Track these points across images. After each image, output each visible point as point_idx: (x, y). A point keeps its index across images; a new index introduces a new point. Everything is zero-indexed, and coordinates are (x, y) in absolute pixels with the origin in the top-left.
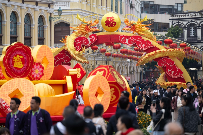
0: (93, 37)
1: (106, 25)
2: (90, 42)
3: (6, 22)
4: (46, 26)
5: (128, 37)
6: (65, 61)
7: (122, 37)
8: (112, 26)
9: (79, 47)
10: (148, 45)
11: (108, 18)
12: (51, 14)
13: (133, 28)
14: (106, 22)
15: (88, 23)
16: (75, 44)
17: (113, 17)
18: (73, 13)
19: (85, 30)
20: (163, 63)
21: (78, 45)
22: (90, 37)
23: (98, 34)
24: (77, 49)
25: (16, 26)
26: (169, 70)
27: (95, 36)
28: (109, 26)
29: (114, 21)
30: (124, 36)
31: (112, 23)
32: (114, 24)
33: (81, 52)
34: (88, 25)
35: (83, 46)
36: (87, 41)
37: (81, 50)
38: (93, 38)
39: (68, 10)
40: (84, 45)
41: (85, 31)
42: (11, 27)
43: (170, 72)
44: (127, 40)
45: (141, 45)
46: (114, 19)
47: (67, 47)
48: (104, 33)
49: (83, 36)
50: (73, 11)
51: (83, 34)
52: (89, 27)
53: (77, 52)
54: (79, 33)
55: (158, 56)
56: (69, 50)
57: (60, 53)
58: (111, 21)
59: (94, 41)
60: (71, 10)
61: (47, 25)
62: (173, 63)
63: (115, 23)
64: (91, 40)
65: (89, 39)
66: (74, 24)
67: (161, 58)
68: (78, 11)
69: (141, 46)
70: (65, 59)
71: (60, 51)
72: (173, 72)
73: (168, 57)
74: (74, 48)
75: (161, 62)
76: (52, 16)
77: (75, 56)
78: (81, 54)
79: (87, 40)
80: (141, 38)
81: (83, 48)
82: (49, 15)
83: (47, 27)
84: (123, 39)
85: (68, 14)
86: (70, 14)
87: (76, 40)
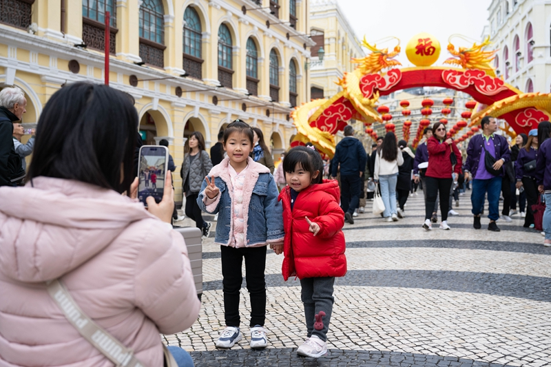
0: (394, 73)
1: (417, 53)
2: (388, 83)
3: (240, 49)
4: (300, 76)
5: (460, 73)
6: (342, 118)
7: (447, 72)
8: (427, 54)
9: (368, 92)
10: (498, 87)
11: (420, 40)
12: (307, 59)
13: (465, 58)
14: (417, 47)
15: (383, 52)
16: (361, 86)
17: (429, 39)
19: (378, 64)
20: (527, 119)
21: (366, 89)
22: (389, 73)
24: (365, 96)
27: (397, 71)
28: (422, 55)
29: (433, 45)
30: (451, 71)
31: (429, 50)
32: (431, 50)
33: (372, 100)
34: (383, 55)
35: (375, 91)
36: (383, 82)
37: (372, 97)
38: (394, 76)
40: (377, 89)
41: (378, 66)
44: (458, 78)
45: (484, 86)
46: (431, 42)
49: (374, 73)
50: (328, 71)
51: (374, 70)
52: (384, 57)
53: (366, 100)
54: (367, 69)
55: (518, 105)
56: (352, 96)
57: (335, 103)
58: (426, 45)
59: (397, 80)
61: (301, 73)
63: (434, 49)
64: (391, 80)
65: (387, 78)
66: (330, 88)
67: (523, 109)
69: (485, 88)
70: (342, 114)
73: (534, 107)
74: (360, 92)
75: (522, 117)
76: (309, 61)
77: (362, 107)
78: (373, 105)
79: (383, 80)
80: (483, 73)
81: (376, 93)
82: (305, 60)
83: (301, 78)
84: (450, 77)
87: (363, 80)
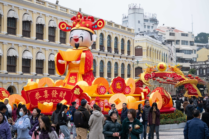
1: (160, 68)
2: (152, 76)
3: (113, 67)
5: (170, 74)
7: (167, 74)
8: (162, 68)
9: (147, 79)
10: (180, 78)
11: (160, 65)
13: (173, 70)
14: (159, 67)
15: (151, 67)
16: (145, 77)
17: (163, 65)
18: (144, 63)
20: (187, 86)
21: (146, 78)
22: (152, 74)
23: (156, 72)
24: (146, 80)
25: (117, 69)
26: (190, 90)
27: (154, 73)
29: (164, 66)
30: (168, 73)
31: (163, 67)
33: (148, 81)
34: (151, 68)
35: (149, 78)
36: (151, 76)
37: (148, 80)
39: (141, 61)
41: (150, 71)
42: (115, 70)
43: (191, 90)
44: (170, 75)
47: (141, 79)
48: (159, 72)
49: (149, 73)
50: (144, 62)
53: (146, 81)
55: (185, 83)
56: (142, 80)
57: (138, 81)
58: (162, 66)
60: (143, 61)
61: (132, 68)
62: (192, 86)
63: (164, 67)
64: (153, 75)
65: (152, 75)
66: (145, 68)
67: (186, 84)
68: (146, 62)
69: (177, 78)
70: (140, 84)
71: (138, 80)
72: (192, 90)
73: (189, 83)
74: (144, 79)
75: (186, 86)
76: (134, 64)
77: (145, 83)
78: (148, 82)
79: (151, 75)
80: (176, 74)
82: (133, 63)
85: (142, 63)
86: (143, 63)
87: (145, 75)
